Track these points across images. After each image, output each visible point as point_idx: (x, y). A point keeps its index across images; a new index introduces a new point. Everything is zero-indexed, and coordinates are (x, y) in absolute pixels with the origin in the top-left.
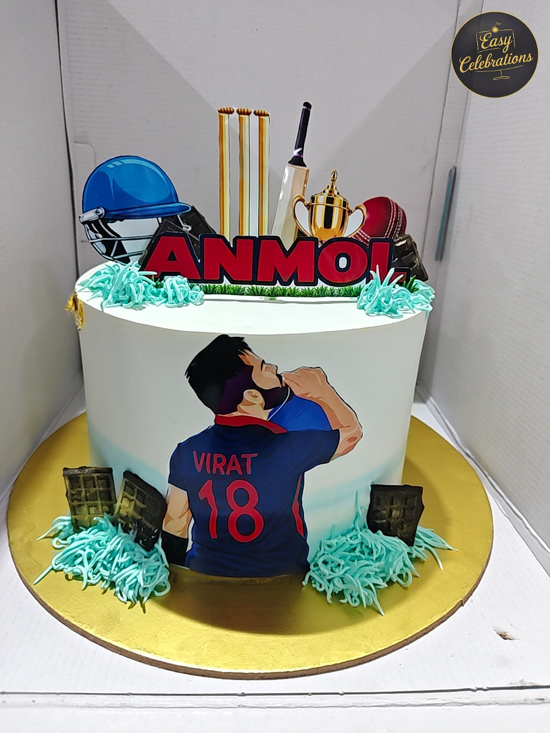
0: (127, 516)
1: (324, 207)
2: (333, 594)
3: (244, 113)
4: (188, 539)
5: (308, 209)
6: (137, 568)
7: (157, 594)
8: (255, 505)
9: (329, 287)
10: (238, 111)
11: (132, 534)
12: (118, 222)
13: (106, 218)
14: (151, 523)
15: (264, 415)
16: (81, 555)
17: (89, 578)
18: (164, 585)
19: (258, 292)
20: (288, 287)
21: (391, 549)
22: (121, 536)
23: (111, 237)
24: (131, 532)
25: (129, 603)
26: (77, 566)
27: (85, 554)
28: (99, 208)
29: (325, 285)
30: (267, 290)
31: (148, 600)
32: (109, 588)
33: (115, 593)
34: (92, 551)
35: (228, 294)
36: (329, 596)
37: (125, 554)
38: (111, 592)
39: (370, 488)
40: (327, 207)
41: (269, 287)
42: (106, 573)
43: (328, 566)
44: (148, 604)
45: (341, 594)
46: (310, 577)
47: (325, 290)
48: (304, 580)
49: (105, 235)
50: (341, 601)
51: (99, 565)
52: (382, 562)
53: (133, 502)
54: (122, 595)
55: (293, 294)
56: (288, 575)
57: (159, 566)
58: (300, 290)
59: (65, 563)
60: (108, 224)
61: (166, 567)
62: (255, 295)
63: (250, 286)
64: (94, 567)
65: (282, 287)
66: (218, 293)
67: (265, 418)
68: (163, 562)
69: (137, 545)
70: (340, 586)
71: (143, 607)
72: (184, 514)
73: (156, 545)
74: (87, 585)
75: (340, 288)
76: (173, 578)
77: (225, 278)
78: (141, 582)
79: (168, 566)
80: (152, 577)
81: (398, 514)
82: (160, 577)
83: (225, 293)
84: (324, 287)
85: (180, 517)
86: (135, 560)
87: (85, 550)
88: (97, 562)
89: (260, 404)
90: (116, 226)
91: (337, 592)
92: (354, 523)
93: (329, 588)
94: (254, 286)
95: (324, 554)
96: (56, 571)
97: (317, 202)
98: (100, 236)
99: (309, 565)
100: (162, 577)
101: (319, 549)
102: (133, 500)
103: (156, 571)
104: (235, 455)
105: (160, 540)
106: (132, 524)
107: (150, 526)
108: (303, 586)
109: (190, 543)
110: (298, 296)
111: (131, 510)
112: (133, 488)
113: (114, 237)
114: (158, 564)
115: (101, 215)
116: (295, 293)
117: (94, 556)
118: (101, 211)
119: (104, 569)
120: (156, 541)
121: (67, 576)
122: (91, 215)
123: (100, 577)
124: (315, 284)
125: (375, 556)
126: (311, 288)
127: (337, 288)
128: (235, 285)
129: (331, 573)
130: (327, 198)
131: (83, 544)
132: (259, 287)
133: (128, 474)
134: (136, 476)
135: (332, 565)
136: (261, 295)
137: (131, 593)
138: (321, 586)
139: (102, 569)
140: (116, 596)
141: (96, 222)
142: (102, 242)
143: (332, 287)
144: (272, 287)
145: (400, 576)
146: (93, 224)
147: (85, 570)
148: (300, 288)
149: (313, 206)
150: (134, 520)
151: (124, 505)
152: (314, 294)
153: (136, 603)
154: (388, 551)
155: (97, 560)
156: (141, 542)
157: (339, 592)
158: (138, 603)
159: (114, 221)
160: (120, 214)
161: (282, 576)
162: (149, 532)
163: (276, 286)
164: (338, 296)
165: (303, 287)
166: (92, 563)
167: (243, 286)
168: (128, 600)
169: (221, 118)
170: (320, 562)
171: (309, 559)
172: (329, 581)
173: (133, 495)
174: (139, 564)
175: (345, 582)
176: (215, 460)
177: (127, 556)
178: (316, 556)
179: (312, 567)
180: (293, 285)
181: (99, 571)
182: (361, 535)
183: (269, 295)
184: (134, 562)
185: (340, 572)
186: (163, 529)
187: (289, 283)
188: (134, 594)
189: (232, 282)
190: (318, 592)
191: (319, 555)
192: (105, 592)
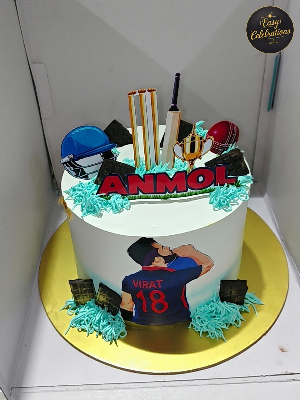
0: (103, 302)
1: (190, 143)
2: (203, 332)
3: (142, 92)
4: (133, 312)
5: (181, 147)
6: (111, 326)
7: (121, 337)
8: (164, 298)
9: (194, 191)
10: (139, 92)
11: (106, 309)
12: (80, 160)
13: (74, 159)
14: (115, 306)
15: (165, 266)
16: (83, 320)
17: (89, 331)
18: (124, 332)
19: (157, 197)
20: (172, 194)
21: (230, 311)
22: (101, 312)
23: (77, 167)
24: (105, 308)
25: (110, 342)
26: (82, 326)
27: (85, 319)
28: (69, 155)
29: (192, 191)
30: (162, 196)
31: (118, 340)
32: (99, 335)
33: (102, 337)
34: (88, 318)
35: (142, 199)
36: (201, 334)
37: (105, 321)
38: (100, 337)
39: (220, 282)
40: (191, 143)
41: (163, 195)
42: (97, 328)
43: (200, 320)
44: (118, 342)
45: (207, 333)
46: (192, 324)
47: (192, 193)
48: (189, 326)
49: (74, 167)
50: (207, 336)
51: (93, 324)
52: (226, 317)
53: (105, 297)
54: (105, 338)
55: (175, 196)
56: (181, 323)
57: (121, 324)
58: (179, 195)
59: (76, 323)
60: (76, 162)
61: (124, 323)
62: (156, 198)
63: (153, 195)
64: (91, 325)
65: (169, 194)
66: (137, 199)
67: (166, 267)
68: (122, 322)
69: (109, 313)
70: (206, 330)
71: (116, 343)
72: (130, 302)
73: (118, 314)
74: (89, 334)
75: (200, 190)
76: (128, 328)
77: (140, 192)
78: (114, 333)
79: (125, 323)
80: (118, 329)
81: (235, 292)
82: (122, 329)
83: (140, 199)
84: (191, 192)
85: (129, 304)
86: (110, 321)
87: (85, 318)
88: (92, 323)
89: (163, 262)
90: (79, 162)
91: (205, 332)
92: (213, 298)
93: (201, 330)
94: (155, 195)
95: (198, 314)
96: (73, 327)
97: (186, 142)
98: (72, 168)
99: (191, 319)
100: (123, 329)
101: (196, 312)
102: (105, 296)
103: (120, 326)
104: (153, 281)
105: (120, 312)
106: (105, 305)
107: (115, 307)
108: (189, 329)
109: (134, 314)
110: (178, 197)
111: (104, 299)
112: (105, 292)
113: (79, 167)
114: (120, 323)
115: (72, 158)
116: (176, 196)
117: (90, 320)
118: (71, 156)
119: (95, 326)
120: (117, 312)
121: (78, 330)
122: (66, 159)
123: (94, 330)
124: (187, 190)
125: (222, 315)
126: (185, 193)
127: (199, 191)
128: (145, 195)
129: (202, 324)
130: (191, 138)
131: (84, 315)
132: (158, 195)
133: (101, 285)
134: (105, 286)
135: (202, 320)
136: (159, 198)
137: (110, 337)
138: (197, 329)
139: (94, 326)
140: (103, 338)
141: (69, 162)
142: (73, 170)
143: (196, 191)
144: (164, 195)
145: (236, 321)
146: (68, 163)
147: (87, 327)
148: (179, 194)
149: (183, 144)
150: (106, 304)
151: (102, 298)
152: (186, 195)
153: (112, 342)
154: (229, 312)
155: (91, 322)
156: (110, 312)
157: (206, 332)
158: (114, 341)
159: (78, 160)
160: (81, 156)
161: (179, 324)
162: (115, 309)
163: (166, 194)
164: (199, 194)
165: (181, 193)
166: (89, 324)
167: (149, 195)
168: (109, 340)
169: (130, 97)
170: (196, 318)
171: (191, 317)
172: (201, 327)
173: (105, 294)
174: (112, 324)
175: (209, 328)
176: (143, 284)
177: (106, 321)
178: (194, 314)
179: (193, 319)
180: (175, 193)
181: (93, 327)
182: (216, 306)
183: (163, 198)
184: (109, 323)
185: (206, 324)
186: (121, 307)
187: (173, 192)
188: (111, 338)
189: (144, 193)
190: (196, 331)
191: (196, 314)
192: (97, 337)
